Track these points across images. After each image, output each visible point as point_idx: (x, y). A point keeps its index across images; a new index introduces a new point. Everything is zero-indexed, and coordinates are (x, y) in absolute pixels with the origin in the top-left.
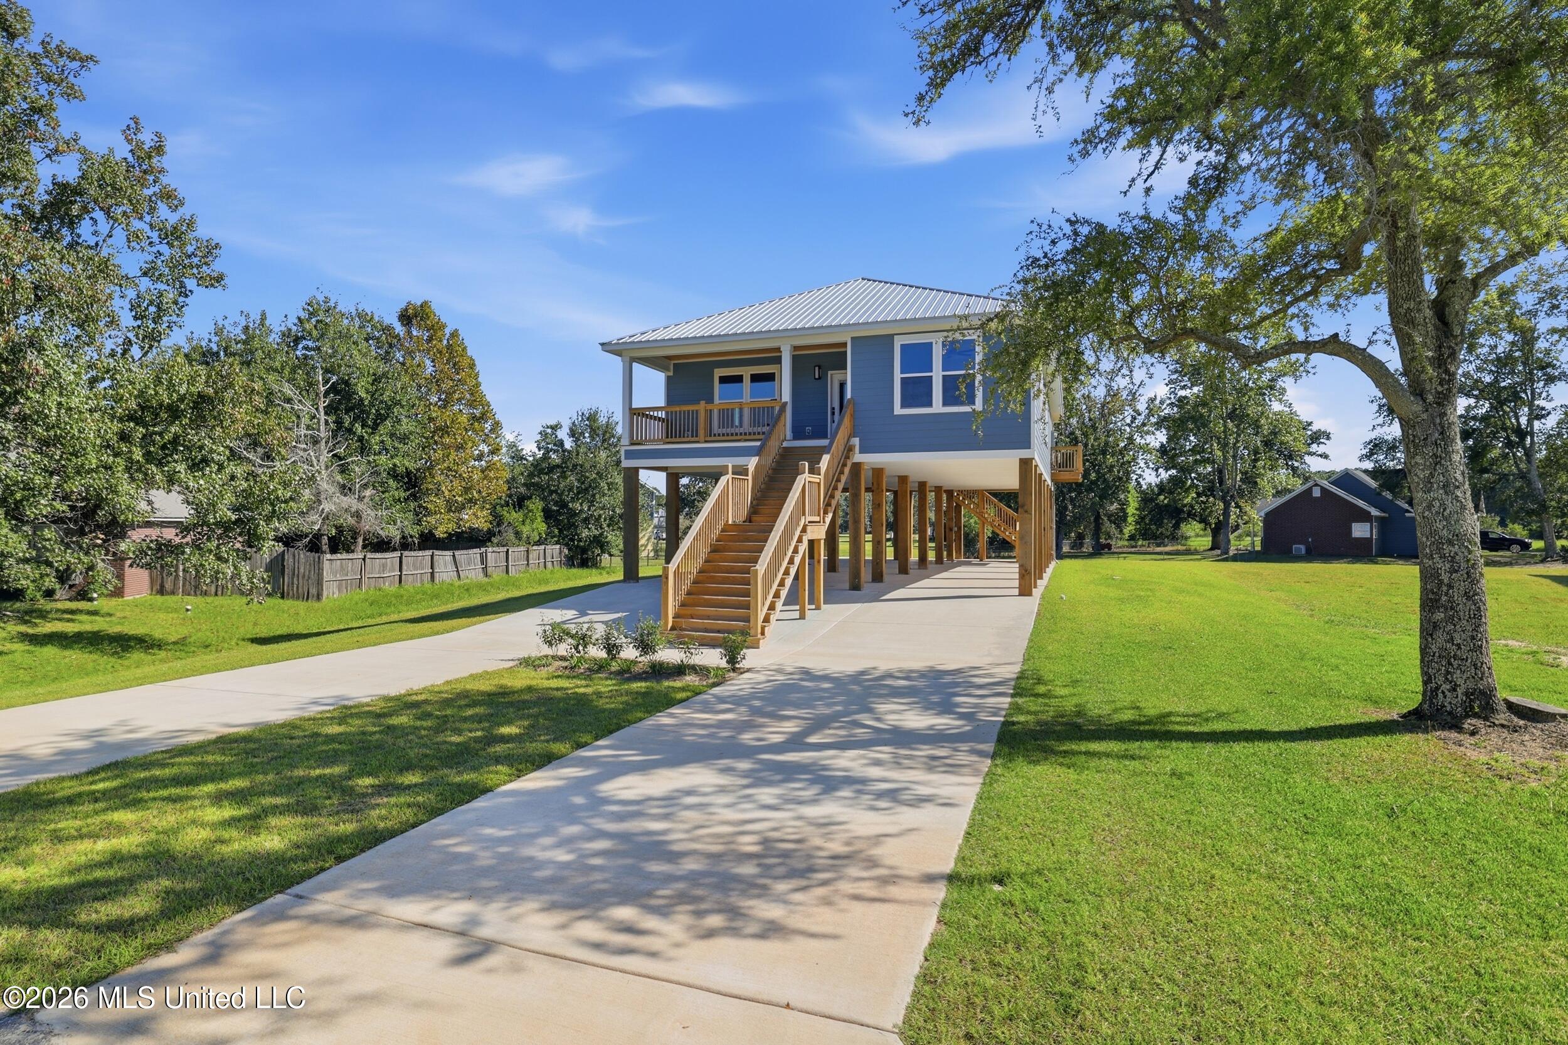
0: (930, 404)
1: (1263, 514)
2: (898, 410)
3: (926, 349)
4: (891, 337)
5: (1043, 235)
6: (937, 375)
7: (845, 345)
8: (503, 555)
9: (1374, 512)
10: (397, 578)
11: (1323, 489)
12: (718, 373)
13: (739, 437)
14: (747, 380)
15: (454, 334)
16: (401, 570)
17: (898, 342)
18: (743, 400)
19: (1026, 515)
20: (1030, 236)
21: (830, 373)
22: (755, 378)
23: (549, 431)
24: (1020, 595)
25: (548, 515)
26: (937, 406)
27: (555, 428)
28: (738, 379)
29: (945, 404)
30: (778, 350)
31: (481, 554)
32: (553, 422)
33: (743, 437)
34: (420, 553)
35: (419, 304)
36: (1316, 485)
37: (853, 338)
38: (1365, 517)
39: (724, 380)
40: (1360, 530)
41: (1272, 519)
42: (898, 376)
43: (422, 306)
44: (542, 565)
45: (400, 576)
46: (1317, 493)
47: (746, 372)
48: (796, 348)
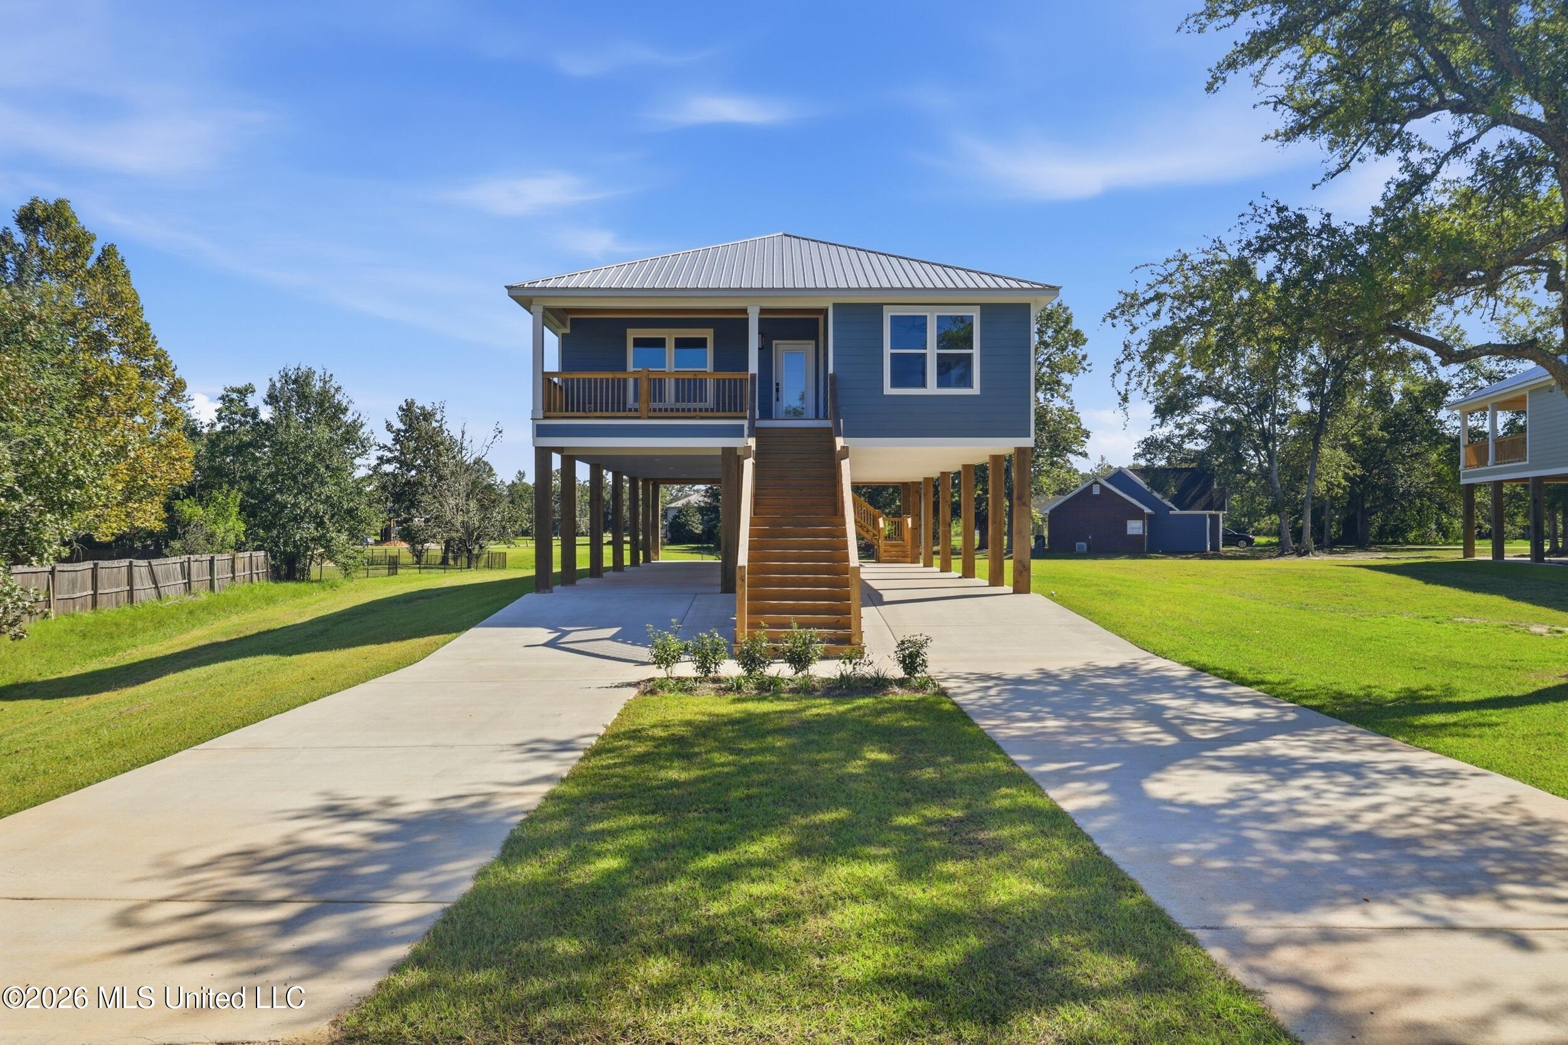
0: (923, 385)
1: (1047, 511)
2: (888, 390)
3: (920, 324)
4: (878, 308)
5: (1258, 219)
6: (932, 352)
7: (824, 312)
8: (206, 565)
9: (1147, 510)
10: (89, 599)
11: (1102, 487)
12: (632, 334)
13: (692, 414)
14: (670, 345)
15: (108, 252)
16: (95, 587)
17: (888, 314)
18: (667, 369)
19: (1024, 508)
20: (1242, 219)
21: (774, 342)
22: (681, 343)
23: (234, 396)
24: (1016, 592)
25: (248, 511)
26: (932, 388)
27: (244, 392)
28: (660, 343)
29: (940, 384)
30: (744, 311)
31: (182, 564)
32: (240, 384)
33: (698, 414)
34: (116, 563)
35: (52, 202)
36: (1096, 483)
37: (835, 305)
38: (1137, 514)
39: (639, 343)
40: (1135, 527)
41: (1055, 517)
42: (888, 351)
43: (56, 204)
44: (247, 577)
45: (94, 596)
46: (1096, 490)
47: (670, 335)
48: (763, 311)
